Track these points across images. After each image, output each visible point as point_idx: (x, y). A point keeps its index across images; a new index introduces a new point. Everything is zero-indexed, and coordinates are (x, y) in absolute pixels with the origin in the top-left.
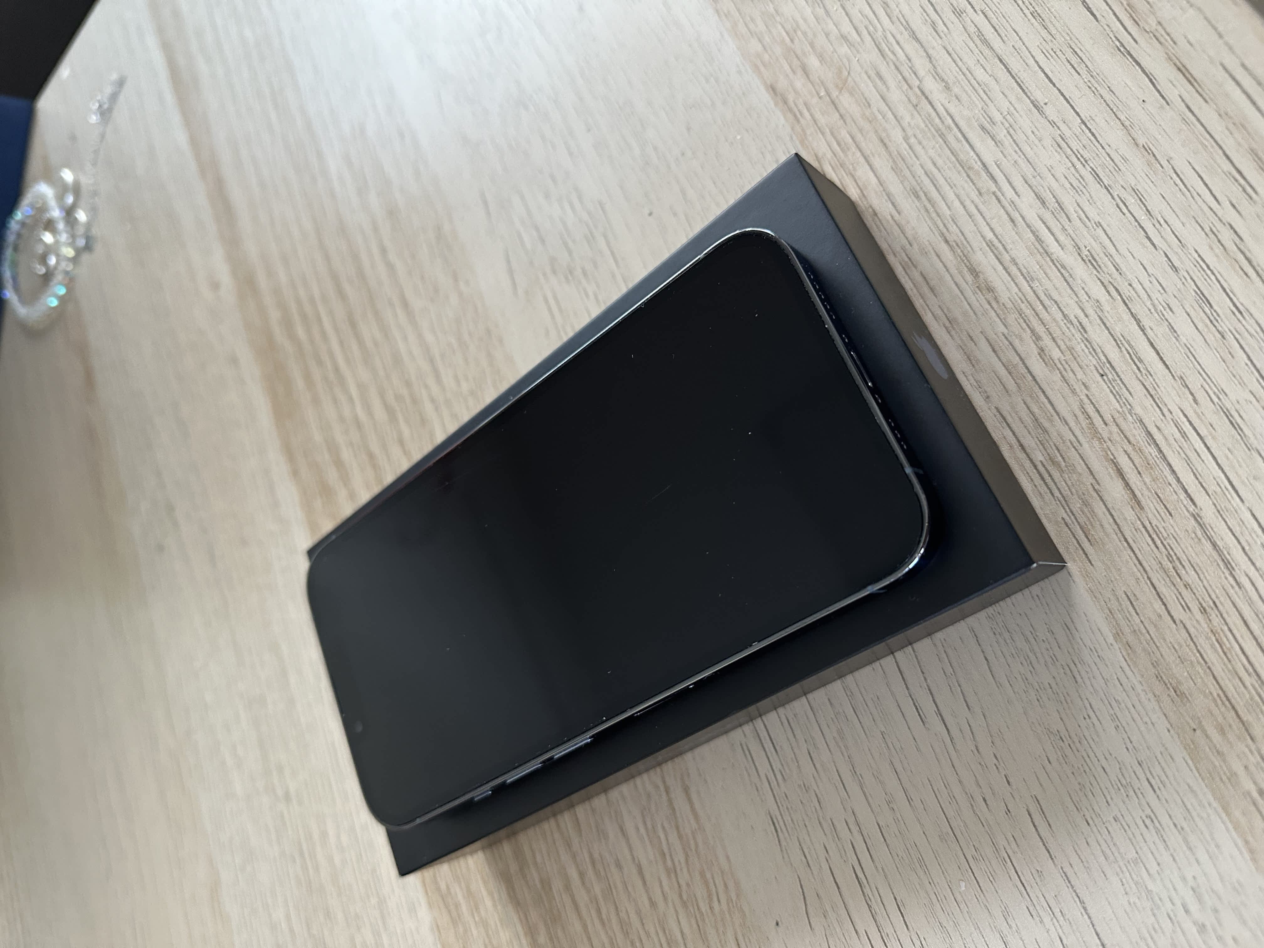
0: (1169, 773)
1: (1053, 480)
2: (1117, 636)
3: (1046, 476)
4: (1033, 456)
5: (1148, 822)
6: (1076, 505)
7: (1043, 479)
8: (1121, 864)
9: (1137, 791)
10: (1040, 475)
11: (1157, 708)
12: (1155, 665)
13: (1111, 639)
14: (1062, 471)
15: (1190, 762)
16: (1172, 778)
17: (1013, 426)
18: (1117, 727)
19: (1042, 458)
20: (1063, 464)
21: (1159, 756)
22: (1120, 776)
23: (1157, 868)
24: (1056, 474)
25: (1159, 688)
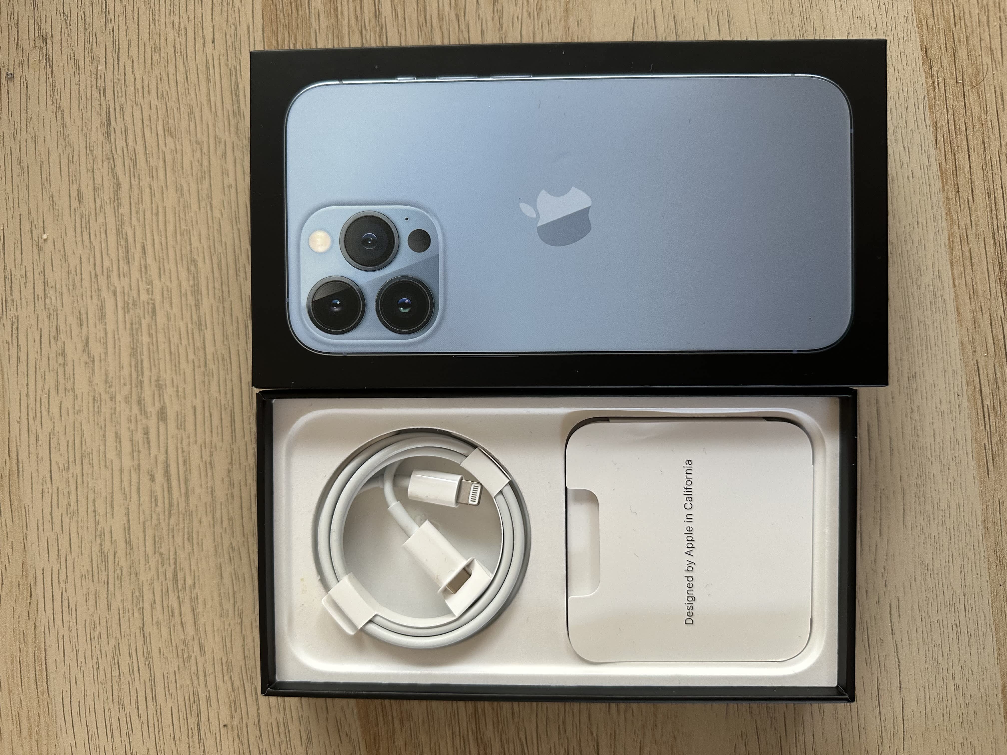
0: (977, 604)
1: (989, 419)
2: (984, 521)
3: (986, 415)
4: (984, 400)
5: (954, 627)
6: (995, 440)
7: (984, 415)
8: (930, 646)
9: (956, 609)
10: (984, 413)
11: (987, 567)
12: (996, 544)
13: (980, 523)
14: (996, 416)
15: (990, 601)
16: (977, 607)
17: (981, 376)
18: (961, 572)
19: (988, 403)
20: (999, 412)
21: (976, 593)
22: (951, 599)
23: (949, 653)
24: (992, 417)
25: (993, 557)
